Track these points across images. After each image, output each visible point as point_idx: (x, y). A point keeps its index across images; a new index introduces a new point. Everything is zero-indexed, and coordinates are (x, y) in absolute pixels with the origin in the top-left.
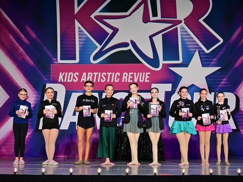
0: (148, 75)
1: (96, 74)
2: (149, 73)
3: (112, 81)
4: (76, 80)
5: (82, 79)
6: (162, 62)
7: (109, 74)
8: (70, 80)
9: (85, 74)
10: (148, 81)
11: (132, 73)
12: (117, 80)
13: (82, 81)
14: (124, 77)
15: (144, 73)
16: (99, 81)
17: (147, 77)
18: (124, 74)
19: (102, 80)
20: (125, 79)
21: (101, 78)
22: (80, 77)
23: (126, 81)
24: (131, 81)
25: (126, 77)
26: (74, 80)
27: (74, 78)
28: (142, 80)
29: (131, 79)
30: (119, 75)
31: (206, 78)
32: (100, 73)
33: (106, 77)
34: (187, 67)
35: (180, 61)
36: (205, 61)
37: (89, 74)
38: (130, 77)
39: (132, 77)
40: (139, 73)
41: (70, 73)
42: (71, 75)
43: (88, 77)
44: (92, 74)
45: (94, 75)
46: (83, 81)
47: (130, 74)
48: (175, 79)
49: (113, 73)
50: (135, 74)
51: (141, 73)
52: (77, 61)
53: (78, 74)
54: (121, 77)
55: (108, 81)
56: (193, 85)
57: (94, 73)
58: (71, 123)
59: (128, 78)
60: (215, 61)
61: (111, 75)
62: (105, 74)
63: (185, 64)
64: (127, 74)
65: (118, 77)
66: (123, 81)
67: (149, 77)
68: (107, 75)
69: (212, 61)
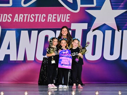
0: (69, 16)
1: (26, 15)
2: (69, 15)
3: (39, 21)
4: (9, 20)
5: (15, 20)
6: (79, 6)
7: (37, 15)
8: (5, 20)
9: (17, 15)
10: (69, 21)
11: (56, 15)
12: (43, 20)
13: (14, 21)
14: (49, 18)
15: (65, 15)
16: (28, 21)
17: (68, 18)
18: (49, 15)
19: (31, 20)
20: (50, 19)
21: (30, 18)
22: (13, 18)
23: (51, 21)
24: (55, 21)
25: (51, 18)
26: (8, 20)
27: (8, 18)
28: (63, 20)
29: (55, 19)
30: (45, 16)
31: (115, 18)
32: (29, 15)
33: (35, 17)
34: (100, 9)
35: (95, 5)
36: (114, 5)
37: (20, 15)
38: (54, 18)
39: (55, 18)
40: (61, 15)
41: (4, 15)
42: (5, 16)
43: (20, 18)
44: (22, 15)
45: (24, 16)
46: (16, 21)
47: (54, 15)
48: (90, 20)
49: (40, 15)
50: (58, 15)
51: (63, 15)
52: (11, 4)
53: (11, 15)
54: (46, 18)
55: (36, 21)
56: (105, 24)
57: (25, 15)
58: (6, 55)
59: (52, 18)
60: (123, 5)
61: (38, 16)
62: (34, 16)
63: (98, 8)
64: (51, 15)
65: (44, 18)
66: (48, 21)
67: (69, 18)
68: (35, 16)
69: (120, 5)
